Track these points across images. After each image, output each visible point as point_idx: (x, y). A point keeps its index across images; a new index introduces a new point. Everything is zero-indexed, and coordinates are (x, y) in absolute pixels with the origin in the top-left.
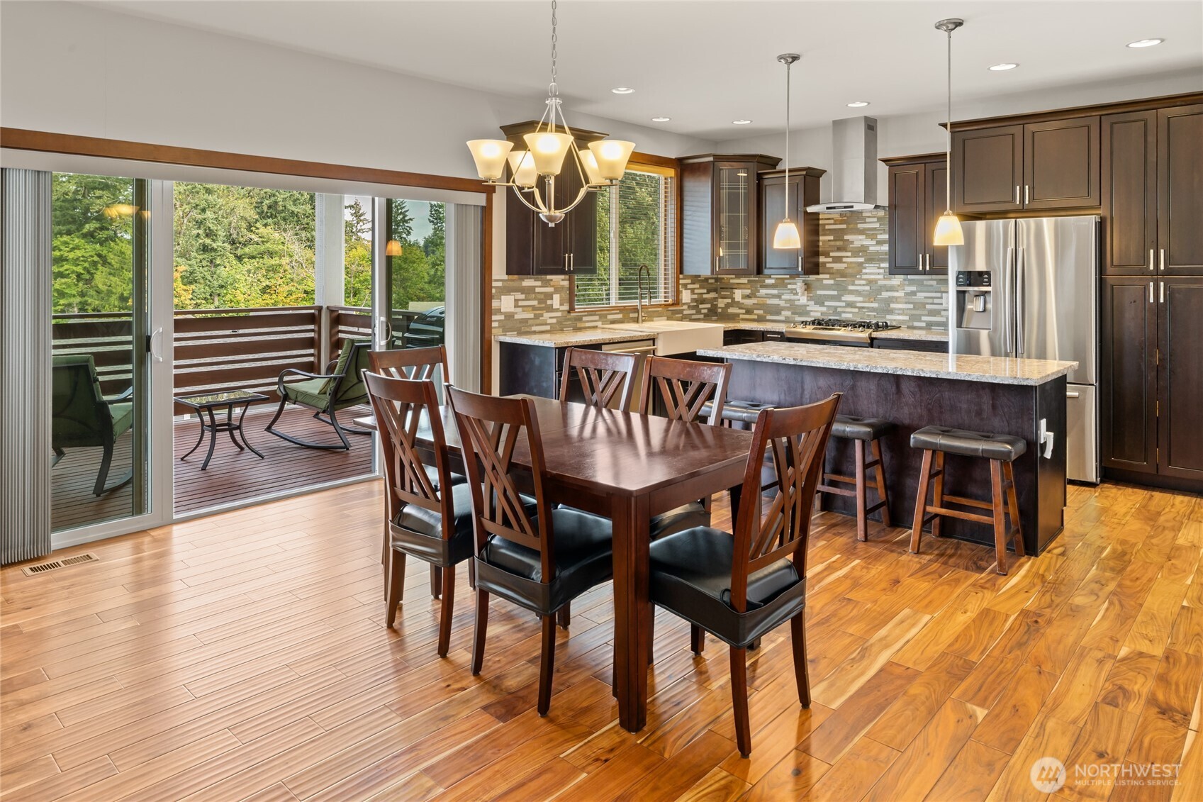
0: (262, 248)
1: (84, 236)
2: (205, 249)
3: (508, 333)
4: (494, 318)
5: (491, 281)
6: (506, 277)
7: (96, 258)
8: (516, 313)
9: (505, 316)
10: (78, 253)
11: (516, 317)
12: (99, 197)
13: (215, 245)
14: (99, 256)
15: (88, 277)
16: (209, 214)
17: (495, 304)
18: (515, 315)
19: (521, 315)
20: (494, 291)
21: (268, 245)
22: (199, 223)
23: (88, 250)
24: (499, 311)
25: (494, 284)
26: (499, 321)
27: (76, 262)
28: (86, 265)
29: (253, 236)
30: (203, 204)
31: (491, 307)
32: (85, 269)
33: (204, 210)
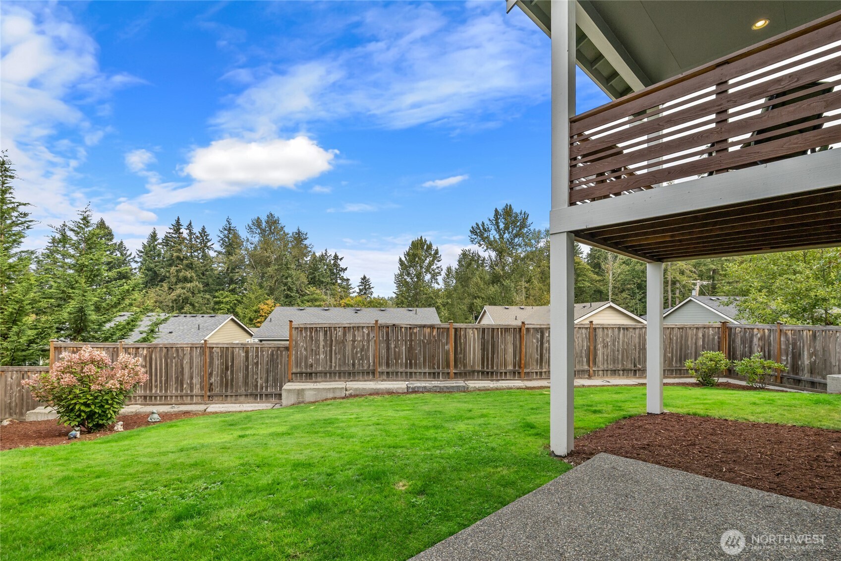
0: (312, 297)
1: (230, 291)
2: (287, 296)
7: (235, 302)
10: (227, 299)
12: (237, 272)
13: (292, 295)
14: (237, 300)
15: (232, 310)
16: (289, 279)
21: (315, 295)
22: (286, 284)
23: (232, 298)
27: (227, 303)
28: (231, 305)
29: (307, 292)
30: (286, 275)
32: (230, 306)
33: (287, 278)
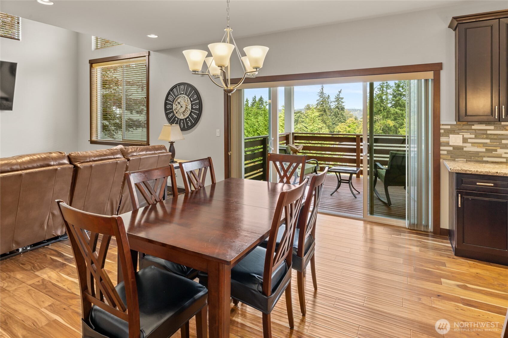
3: (456, 159)
4: (442, 148)
5: (440, 125)
6: (455, 123)
8: (466, 147)
9: (453, 148)
11: (465, 149)
17: (443, 139)
18: (464, 148)
19: (469, 148)
20: (442, 131)
24: (447, 144)
25: (442, 127)
26: (448, 151)
31: (440, 141)
